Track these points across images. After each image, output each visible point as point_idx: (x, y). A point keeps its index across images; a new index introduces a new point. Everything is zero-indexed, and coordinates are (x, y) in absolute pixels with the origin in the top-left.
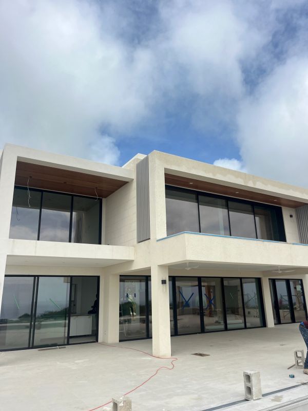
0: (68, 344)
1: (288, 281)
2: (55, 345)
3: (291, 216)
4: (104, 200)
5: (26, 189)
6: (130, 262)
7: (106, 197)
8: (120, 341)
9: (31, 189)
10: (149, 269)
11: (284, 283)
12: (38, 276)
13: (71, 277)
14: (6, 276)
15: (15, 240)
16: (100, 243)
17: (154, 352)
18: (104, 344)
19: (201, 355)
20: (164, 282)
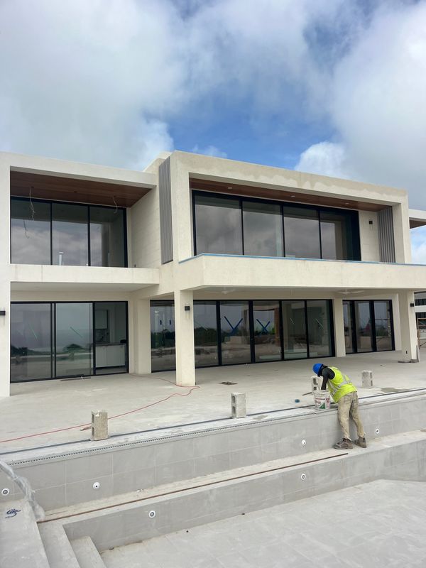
0: (95, 375)
1: (372, 302)
2: (79, 376)
3: (371, 222)
4: (128, 210)
5: (28, 200)
6: (155, 286)
7: (130, 206)
8: (152, 372)
9: (33, 200)
10: (172, 294)
12: (55, 303)
13: (94, 303)
14: (11, 303)
15: (18, 265)
16: (126, 266)
17: (178, 381)
18: (136, 375)
19: (228, 384)
20: (187, 308)
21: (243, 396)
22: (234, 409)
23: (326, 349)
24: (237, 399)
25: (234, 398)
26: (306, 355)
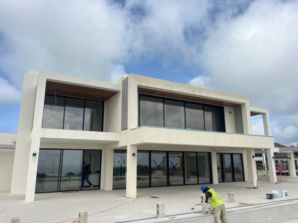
0: (81, 190)
1: (232, 155)
2: (73, 191)
4: (105, 102)
5: (54, 95)
6: (117, 142)
7: (106, 100)
8: (113, 189)
9: (57, 96)
10: (126, 147)
11: (229, 156)
12: (63, 149)
13: (84, 150)
14: (40, 149)
15: (46, 129)
16: (102, 131)
17: (127, 195)
18: (104, 191)
19: (154, 197)
20: (134, 155)
21: (163, 205)
22: (158, 212)
23: (208, 180)
24: (160, 207)
25: (158, 206)
26: (197, 183)
